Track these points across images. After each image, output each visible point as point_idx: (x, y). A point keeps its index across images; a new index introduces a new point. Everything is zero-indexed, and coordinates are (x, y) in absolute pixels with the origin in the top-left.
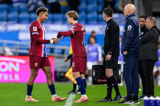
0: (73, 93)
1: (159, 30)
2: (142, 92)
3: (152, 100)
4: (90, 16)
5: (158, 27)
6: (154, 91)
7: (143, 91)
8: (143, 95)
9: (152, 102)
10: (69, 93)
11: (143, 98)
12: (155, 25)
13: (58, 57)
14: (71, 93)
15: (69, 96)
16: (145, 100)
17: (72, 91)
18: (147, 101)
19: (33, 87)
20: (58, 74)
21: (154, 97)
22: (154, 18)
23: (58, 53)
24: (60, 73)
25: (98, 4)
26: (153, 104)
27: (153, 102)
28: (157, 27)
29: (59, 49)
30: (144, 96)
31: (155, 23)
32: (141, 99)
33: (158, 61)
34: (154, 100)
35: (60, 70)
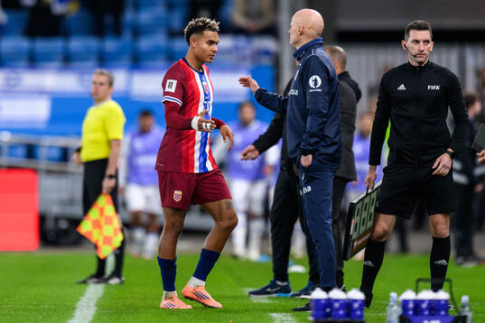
0: (95, 280)
1: (357, 85)
2: (308, 277)
3: (337, 300)
4: (145, 44)
5: (354, 77)
6: (344, 271)
7: (310, 273)
8: (309, 285)
9: (337, 305)
10: (84, 282)
11: (309, 294)
12: (346, 69)
13: (49, 172)
14: (90, 281)
15: (85, 292)
16: (318, 301)
17: (92, 277)
18: (323, 302)
19: (177, 263)
20: (50, 224)
21: (344, 290)
22: (341, 50)
23: (50, 159)
24: (57, 219)
25: (171, 7)
26: (341, 312)
27: (341, 305)
28: (349, 76)
29: (51, 147)
30: (313, 289)
31: (344, 62)
32: (303, 296)
33: (356, 180)
34: (344, 300)
35: (55, 210)
